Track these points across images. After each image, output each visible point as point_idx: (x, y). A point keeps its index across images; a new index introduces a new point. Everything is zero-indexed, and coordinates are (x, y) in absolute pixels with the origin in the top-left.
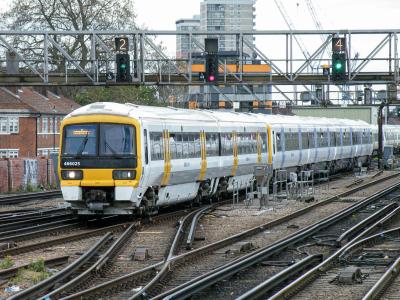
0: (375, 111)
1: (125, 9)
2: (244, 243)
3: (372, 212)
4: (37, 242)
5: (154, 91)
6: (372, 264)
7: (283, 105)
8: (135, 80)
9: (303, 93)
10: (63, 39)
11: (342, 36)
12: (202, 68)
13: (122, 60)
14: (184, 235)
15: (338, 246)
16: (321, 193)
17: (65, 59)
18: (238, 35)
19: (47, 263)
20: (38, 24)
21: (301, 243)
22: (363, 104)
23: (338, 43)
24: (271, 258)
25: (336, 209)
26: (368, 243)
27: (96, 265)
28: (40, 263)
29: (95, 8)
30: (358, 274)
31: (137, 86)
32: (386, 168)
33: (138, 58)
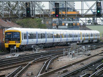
2: (65, 70)
7: (82, 24)
8: (32, 16)
9: (88, 21)
11: (100, 2)
14: (45, 67)
15: (96, 70)
23: (98, 4)
25: (97, 58)
31: (33, 18)
33: (33, 9)
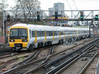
0: (89, 26)
1: (38, 6)
2: (63, 53)
3: (89, 46)
5: (44, 22)
6: (89, 57)
7: (70, 25)
8: (41, 20)
9: (74, 23)
10: (26, 12)
11: (82, 11)
12: (54, 18)
13: (38, 16)
14: (51, 51)
15: (82, 53)
16: (78, 43)
17: (27, 16)
18: (62, 11)
19: (24, 57)
20: (21, 9)
21: (75, 53)
22: (86, 25)
23: (82, 13)
24: (69, 56)
25: (81, 46)
26: (88, 53)
27: (34, 57)
28: (23, 57)
29: (33, 6)
30: (86, 59)
32: (91, 38)
33: (42, 16)
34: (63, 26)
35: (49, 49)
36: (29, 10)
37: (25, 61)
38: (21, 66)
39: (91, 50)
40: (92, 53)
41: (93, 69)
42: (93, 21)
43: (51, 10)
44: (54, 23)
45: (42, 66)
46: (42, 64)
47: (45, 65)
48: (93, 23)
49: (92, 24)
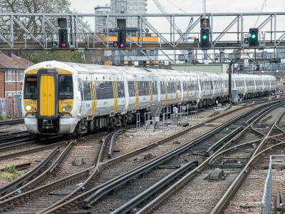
0: (225, 67)
2: (146, 153)
3: (227, 133)
4: (8, 153)
5: (81, 53)
6: (230, 167)
7: (167, 63)
8: (71, 46)
9: (180, 55)
10: (21, 19)
11: (207, 17)
14: (106, 149)
15: (208, 155)
16: (193, 120)
17: (24, 32)
18: (139, 17)
19: (17, 167)
20: (5, 9)
21: (182, 153)
22: (218, 62)
23: (205, 22)
24: (164, 163)
25: (203, 131)
26: (227, 153)
27: (50, 169)
28: (12, 167)
30: (222, 174)
31: (73, 50)
32: (233, 104)
33: (73, 32)
34: (143, 64)
35: (98, 141)
36: (30, 12)
37: (19, 183)
38: (7, 198)
39: (237, 144)
40: (241, 155)
41: (245, 208)
42: (240, 49)
43: (104, 14)
44: (112, 57)
45: (78, 199)
46: (78, 191)
47: (86, 196)
48: (242, 57)
49: (238, 60)
